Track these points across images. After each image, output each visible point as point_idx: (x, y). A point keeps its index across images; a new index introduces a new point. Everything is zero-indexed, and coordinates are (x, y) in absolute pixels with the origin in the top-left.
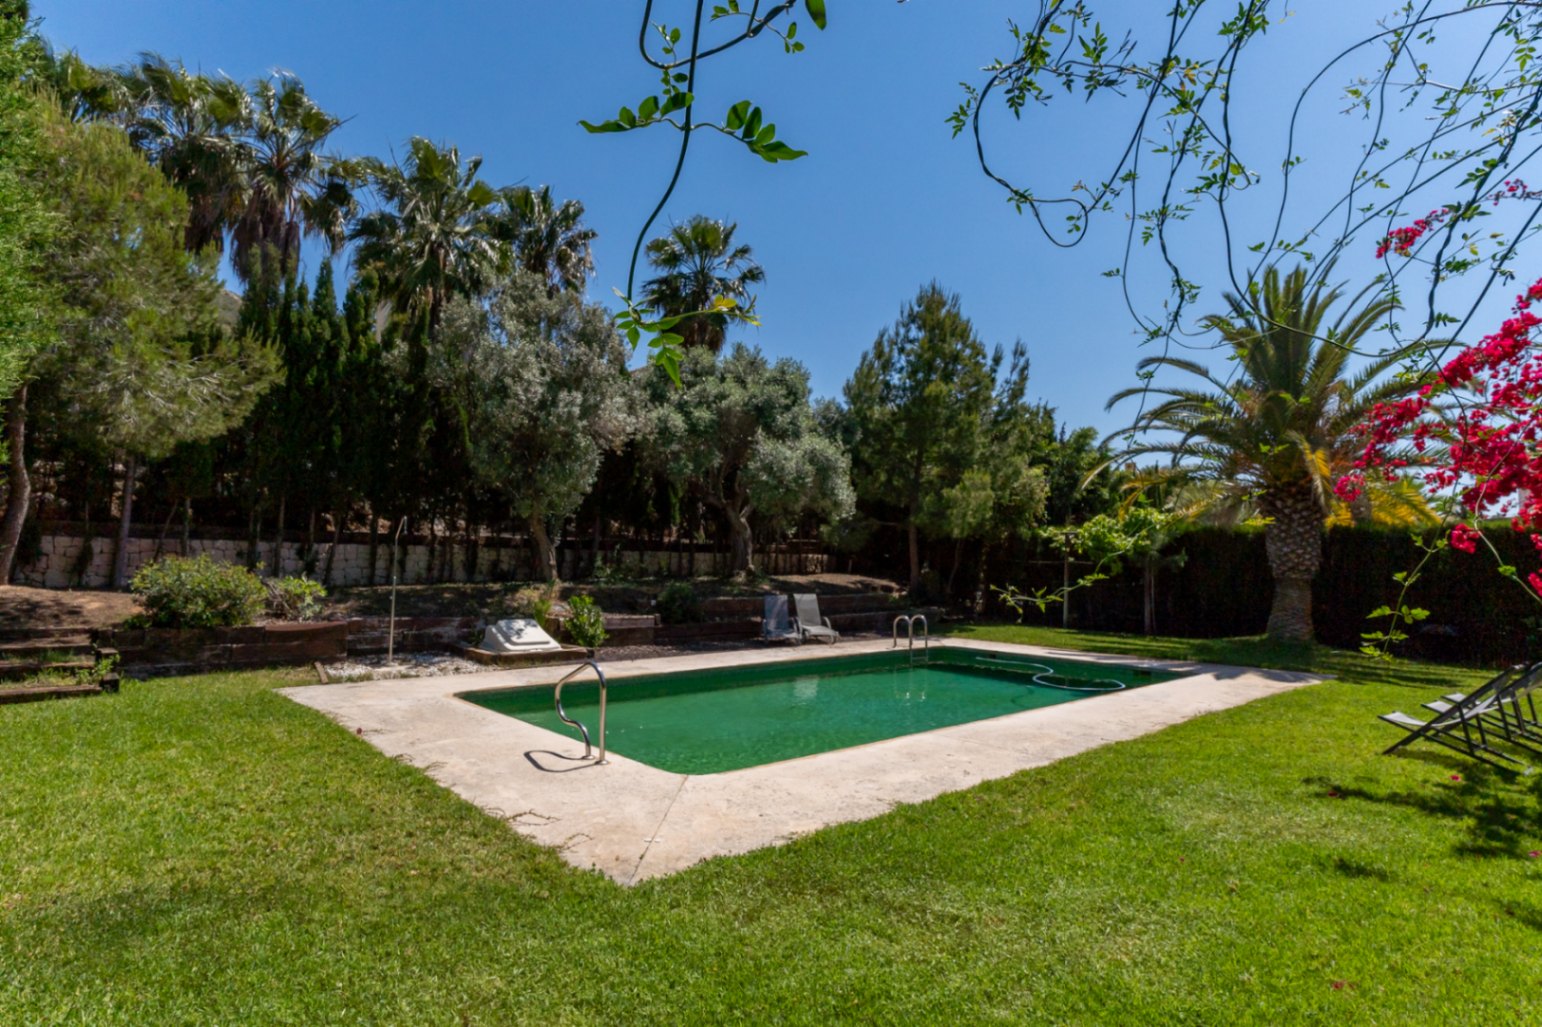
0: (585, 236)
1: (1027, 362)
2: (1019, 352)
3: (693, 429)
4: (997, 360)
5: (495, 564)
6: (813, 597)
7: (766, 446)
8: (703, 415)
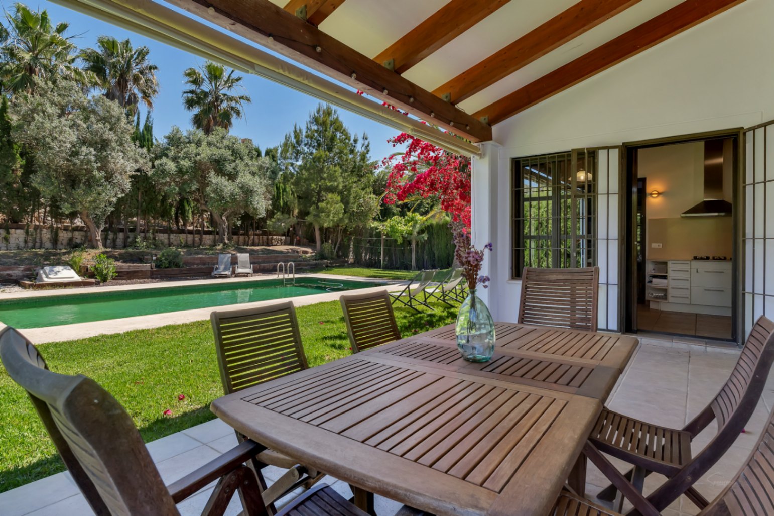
0: (150, 68)
1: (369, 143)
2: (365, 138)
3: (180, 171)
4: (356, 141)
5: (71, 240)
6: (248, 254)
7: (214, 179)
8: (186, 163)
